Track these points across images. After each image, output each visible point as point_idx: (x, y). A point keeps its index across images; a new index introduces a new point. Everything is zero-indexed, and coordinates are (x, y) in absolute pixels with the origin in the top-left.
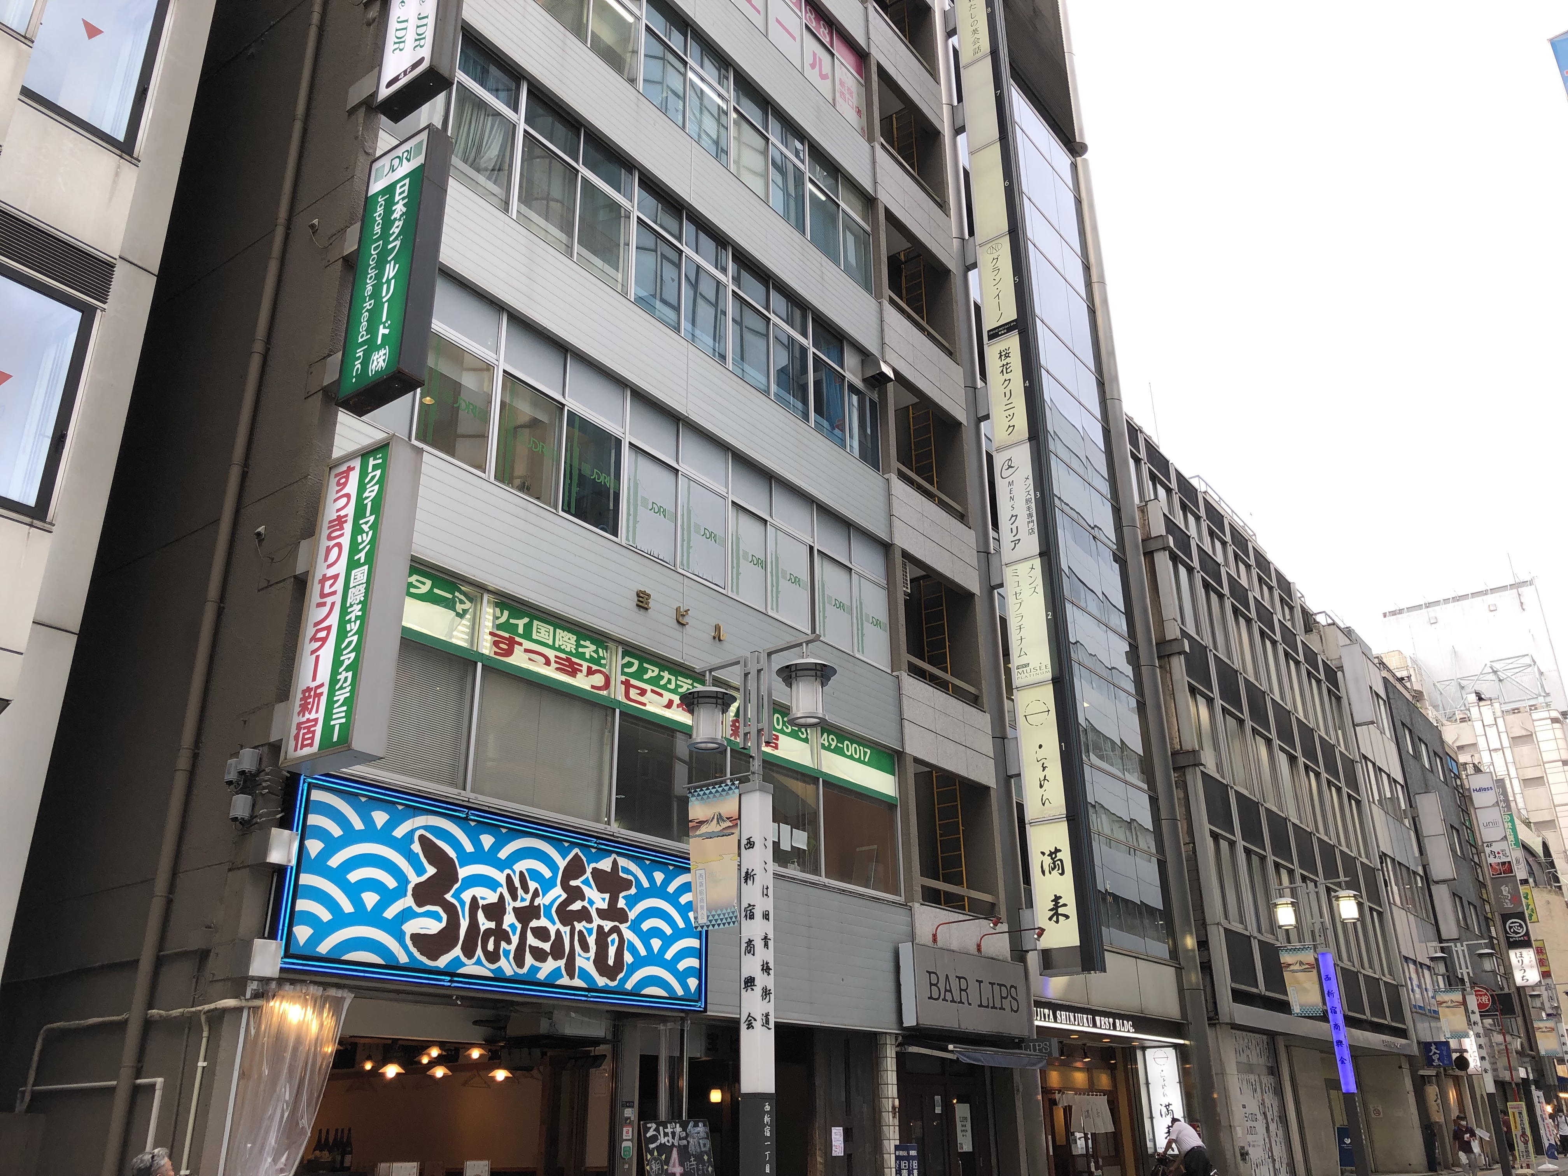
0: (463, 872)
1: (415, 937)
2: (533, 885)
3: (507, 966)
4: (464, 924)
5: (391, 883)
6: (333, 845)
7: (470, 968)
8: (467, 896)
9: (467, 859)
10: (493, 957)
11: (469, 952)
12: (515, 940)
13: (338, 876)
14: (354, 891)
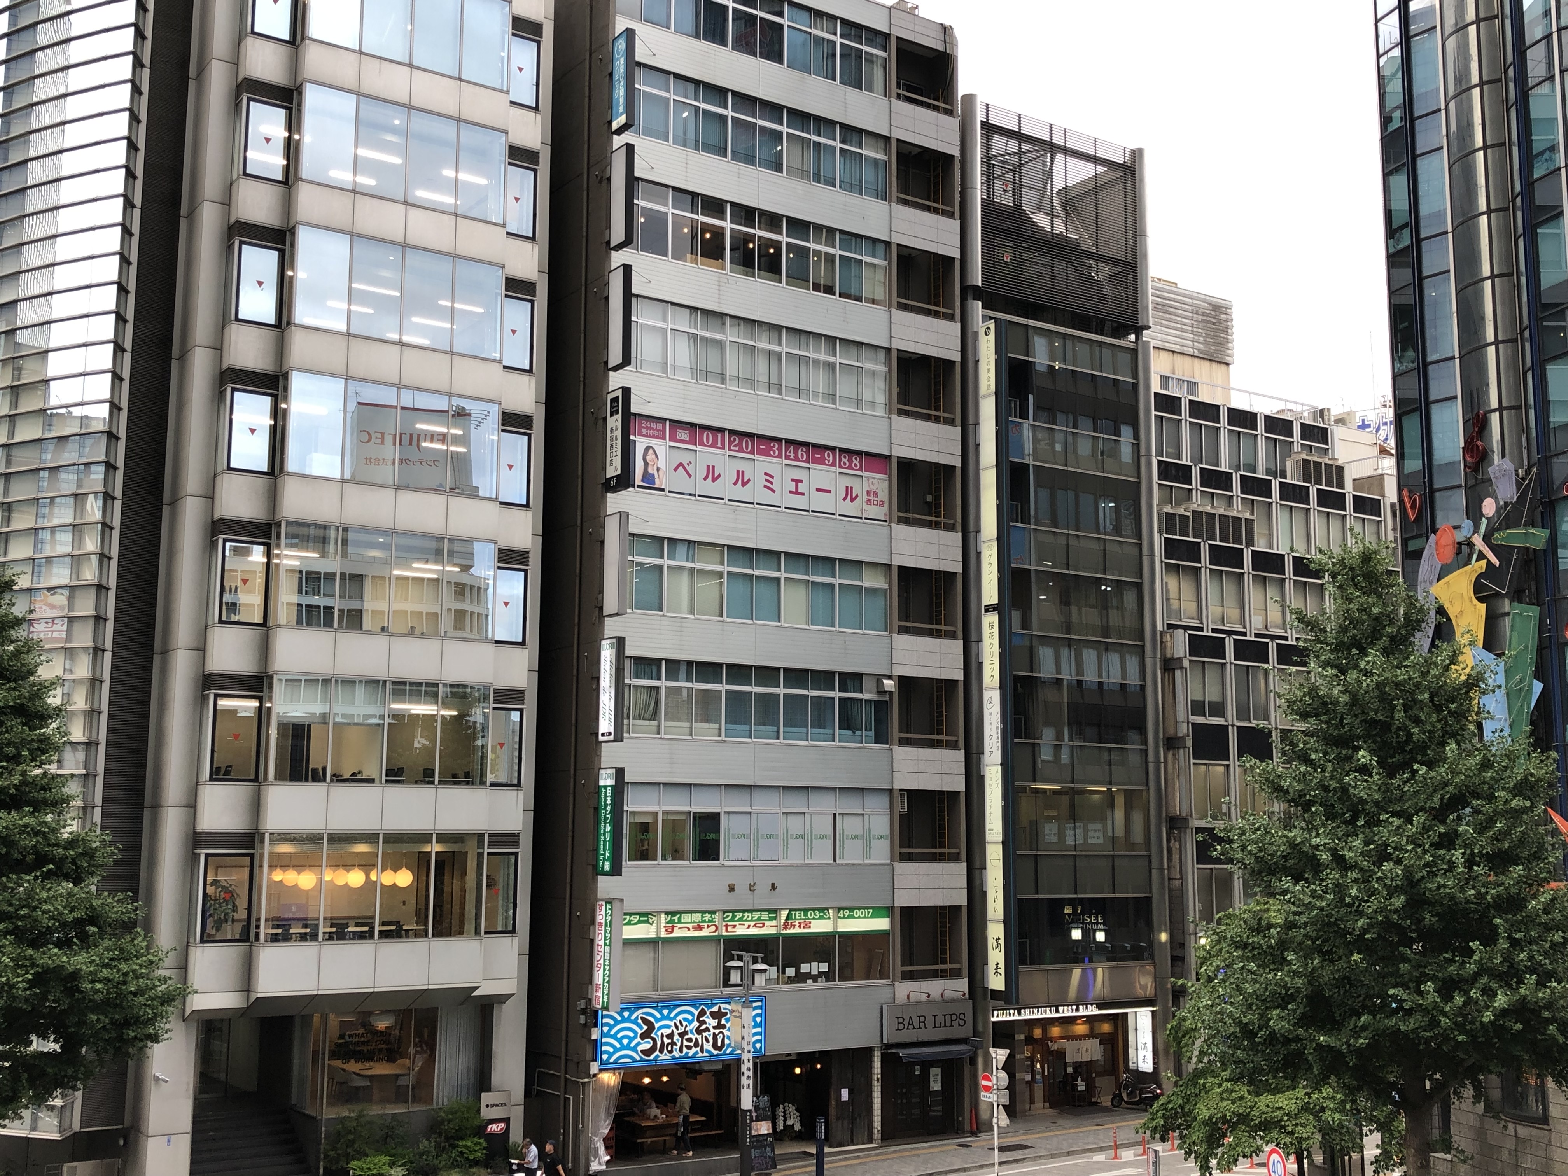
0: (657, 1026)
1: (642, 1051)
2: (684, 1023)
3: (676, 1054)
4: (659, 1043)
5: (632, 1035)
6: (611, 1027)
7: (662, 1057)
8: (659, 1033)
9: (658, 1020)
10: (671, 1052)
11: (661, 1052)
12: (679, 1044)
13: (614, 1037)
14: (619, 1041)
